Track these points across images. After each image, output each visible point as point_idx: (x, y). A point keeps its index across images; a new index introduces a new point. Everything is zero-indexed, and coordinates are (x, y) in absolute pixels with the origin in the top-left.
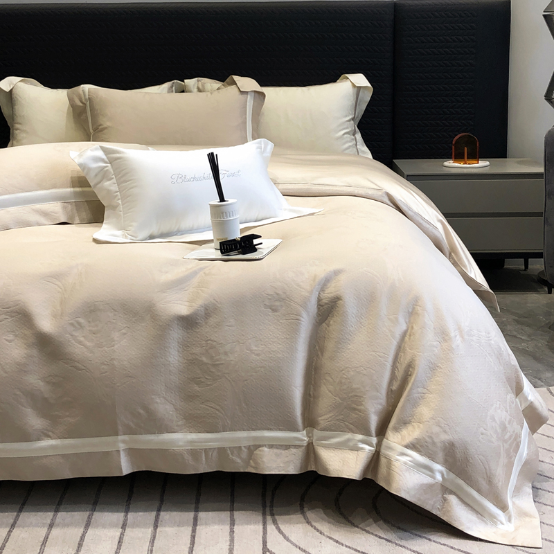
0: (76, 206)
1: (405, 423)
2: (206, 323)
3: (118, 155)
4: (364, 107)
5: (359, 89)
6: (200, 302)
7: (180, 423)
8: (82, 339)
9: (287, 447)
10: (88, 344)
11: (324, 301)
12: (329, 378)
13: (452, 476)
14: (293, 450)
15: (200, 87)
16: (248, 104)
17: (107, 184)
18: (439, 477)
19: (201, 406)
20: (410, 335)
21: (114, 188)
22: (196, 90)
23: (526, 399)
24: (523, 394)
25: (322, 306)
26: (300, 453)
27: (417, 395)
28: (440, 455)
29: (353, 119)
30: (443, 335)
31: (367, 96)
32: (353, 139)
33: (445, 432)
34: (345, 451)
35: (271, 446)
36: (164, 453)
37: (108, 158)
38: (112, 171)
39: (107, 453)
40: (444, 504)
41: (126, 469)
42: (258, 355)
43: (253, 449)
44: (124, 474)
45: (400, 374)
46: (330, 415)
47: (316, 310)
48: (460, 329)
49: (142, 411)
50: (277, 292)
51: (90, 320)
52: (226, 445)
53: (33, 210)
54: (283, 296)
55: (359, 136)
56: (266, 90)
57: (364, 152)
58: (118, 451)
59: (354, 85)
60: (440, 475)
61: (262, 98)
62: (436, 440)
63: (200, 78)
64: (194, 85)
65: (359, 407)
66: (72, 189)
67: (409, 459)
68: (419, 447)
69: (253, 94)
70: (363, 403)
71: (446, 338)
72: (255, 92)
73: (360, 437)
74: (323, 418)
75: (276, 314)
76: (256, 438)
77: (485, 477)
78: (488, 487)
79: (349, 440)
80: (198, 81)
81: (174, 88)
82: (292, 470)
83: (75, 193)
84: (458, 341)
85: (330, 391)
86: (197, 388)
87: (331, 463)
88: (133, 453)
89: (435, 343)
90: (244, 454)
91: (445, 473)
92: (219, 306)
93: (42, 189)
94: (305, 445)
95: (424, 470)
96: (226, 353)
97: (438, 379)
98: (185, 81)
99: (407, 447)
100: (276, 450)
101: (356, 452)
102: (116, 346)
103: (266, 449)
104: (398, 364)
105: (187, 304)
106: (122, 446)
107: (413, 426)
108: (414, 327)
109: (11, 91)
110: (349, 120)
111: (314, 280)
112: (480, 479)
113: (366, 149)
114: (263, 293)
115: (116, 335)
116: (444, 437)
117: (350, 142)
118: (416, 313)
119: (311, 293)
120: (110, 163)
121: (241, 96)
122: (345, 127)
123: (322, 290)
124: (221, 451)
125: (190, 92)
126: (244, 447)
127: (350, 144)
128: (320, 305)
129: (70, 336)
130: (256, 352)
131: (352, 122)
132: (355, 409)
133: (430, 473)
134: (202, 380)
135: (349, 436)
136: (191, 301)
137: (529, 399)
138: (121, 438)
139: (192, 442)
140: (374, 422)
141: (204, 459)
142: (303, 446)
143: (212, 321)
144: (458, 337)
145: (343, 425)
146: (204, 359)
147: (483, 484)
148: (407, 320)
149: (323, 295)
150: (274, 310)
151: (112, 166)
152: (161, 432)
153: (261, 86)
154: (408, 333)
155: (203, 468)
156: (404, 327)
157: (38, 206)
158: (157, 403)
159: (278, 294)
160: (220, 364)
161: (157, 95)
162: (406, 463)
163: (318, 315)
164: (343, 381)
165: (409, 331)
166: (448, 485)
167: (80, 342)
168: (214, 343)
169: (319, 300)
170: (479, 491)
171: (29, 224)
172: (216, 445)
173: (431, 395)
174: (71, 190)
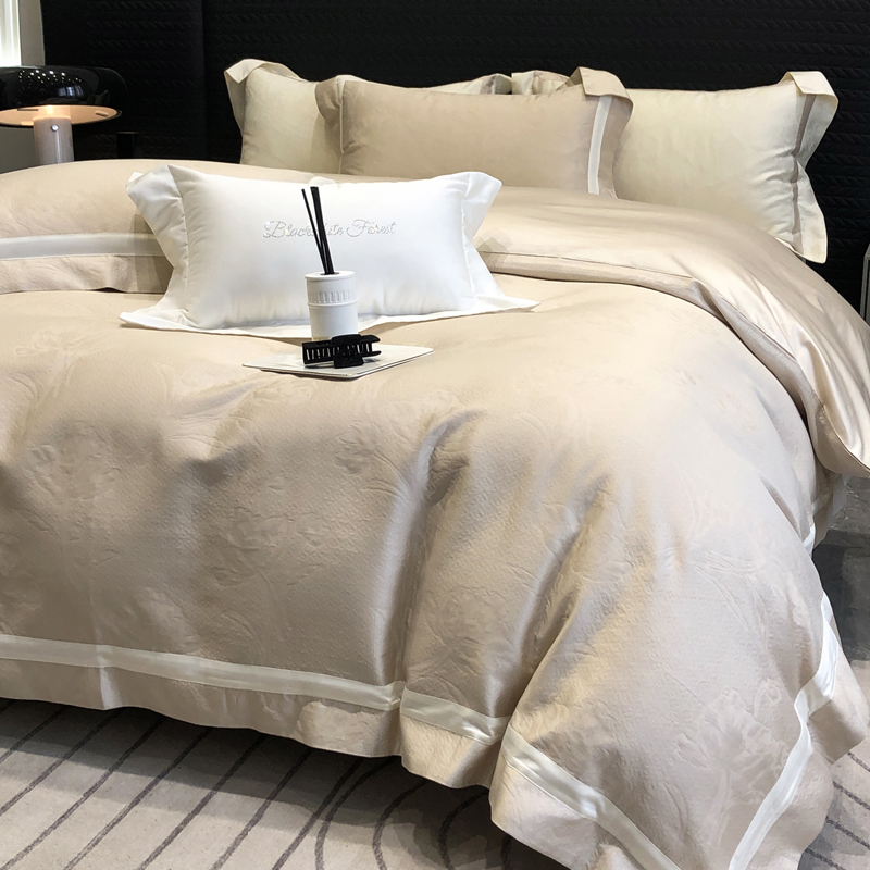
0: (137, 263)
1: (543, 700)
2: (239, 478)
3: (191, 183)
4: (821, 131)
5: (811, 98)
6: (234, 442)
7: (190, 638)
8: (49, 480)
9: (357, 709)
10: (57, 489)
11: (441, 464)
12: (431, 601)
13: (616, 812)
14: (365, 716)
15: (536, 86)
16: (597, 117)
17: (173, 230)
18: (589, 810)
19: (223, 616)
20: (581, 544)
21: (182, 238)
22: (528, 91)
23: (819, 693)
24: (814, 685)
25: (438, 472)
26: (377, 723)
27: (571, 654)
28: (594, 772)
29: (794, 153)
30: (640, 550)
31: (827, 113)
32: (788, 189)
33: (606, 729)
34: (443, 732)
35: (330, 703)
36: (164, 683)
37: (178, 188)
38: (182, 208)
39: (81, 670)
40: (598, 859)
41: (110, 700)
42: (315, 543)
43: (303, 701)
44: (106, 709)
45: (552, 611)
46: (426, 665)
47: (426, 478)
48: (679, 545)
49: (129, 611)
50: (363, 439)
51: (65, 450)
52: (259, 687)
53: (64, 263)
54: (371, 447)
55: (805, 184)
56: (634, 95)
57: (809, 214)
58: (97, 670)
59: (800, 93)
60: (594, 807)
61: (626, 108)
62: (587, 742)
63: (538, 71)
64: (526, 84)
65: (470, 660)
66: (132, 236)
67: (534, 766)
68: (556, 750)
69: (610, 100)
70: (479, 654)
71: (645, 557)
72: (614, 96)
73: (468, 712)
74: (414, 668)
75: (355, 476)
76: (305, 685)
77: (679, 826)
78: (681, 843)
79: (450, 715)
80: (535, 76)
81: (493, 86)
82: (359, 749)
83: (136, 242)
84: (668, 566)
85: (430, 623)
86: (217, 585)
87: (416, 749)
88: (120, 675)
89: (622, 565)
90: (289, 709)
91: (602, 804)
92: (263, 451)
93: (84, 232)
94: (387, 709)
95: (560, 794)
96: (264, 534)
97: (614, 630)
98: (513, 75)
99: (535, 744)
100: (337, 711)
101: (459, 738)
102: (96, 498)
103: (321, 706)
104: (552, 594)
105: (213, 441)
106: (103, 663)
107: (556, 709)
108: (590, 530)
109: (245, 80)
110: (786, 154)
111: (427, 426)
112: (666, 827)
113: (815, 208)
114: (337, 438)
115: (98, 479)
116: (605, 740)
117: (781, 193)
118: (600, 505)
119: (419, 446)
120: (182, 196)
121: (585, 103)
122: (772, 165)
123: (440, 443)
124: (252, 696)
125: (519, 93)
126: (289, 695)
127: (781, 197)
128: (433, 469)
129: (31, 473)
130: (313, 538)
131: (791, 158)
132: (464, 662)
133: (570, 800)
134: (225, 572)
135: (451, 706)
136: (220, 437)
137: (825, 694)
138: (100, 648)
139: (206, 674)
140: (494, 689)
141: (225, 706)
142: (382, 711)
143: (248, 475)
144: (671, 559)
145: (443, 685)
146: (230, 538)
147: (674, 838)
148: (582, 516)
149: (441, 454)
150: (354, 470)
151: (183, 201)
152: (161, 650)
153: (626, 87)
154: (579, 540)
155: (225, 720)
156: (573, 527)
157: (74, 259)
158: (153, 600)
159: (362, 443)
160: (252, 550)
161: (464, 97)
162: (527, 774)
163: (430, 486)
164: (452, 609)
165: (581, 536)
166: (606, 826)
167: (45, 485)
168: (248, 514)
169: (433, 460)
170: (664, 849)
171: (52, 287)
172: (241, 685)
173: (596, 659)
174: (130, 236)
